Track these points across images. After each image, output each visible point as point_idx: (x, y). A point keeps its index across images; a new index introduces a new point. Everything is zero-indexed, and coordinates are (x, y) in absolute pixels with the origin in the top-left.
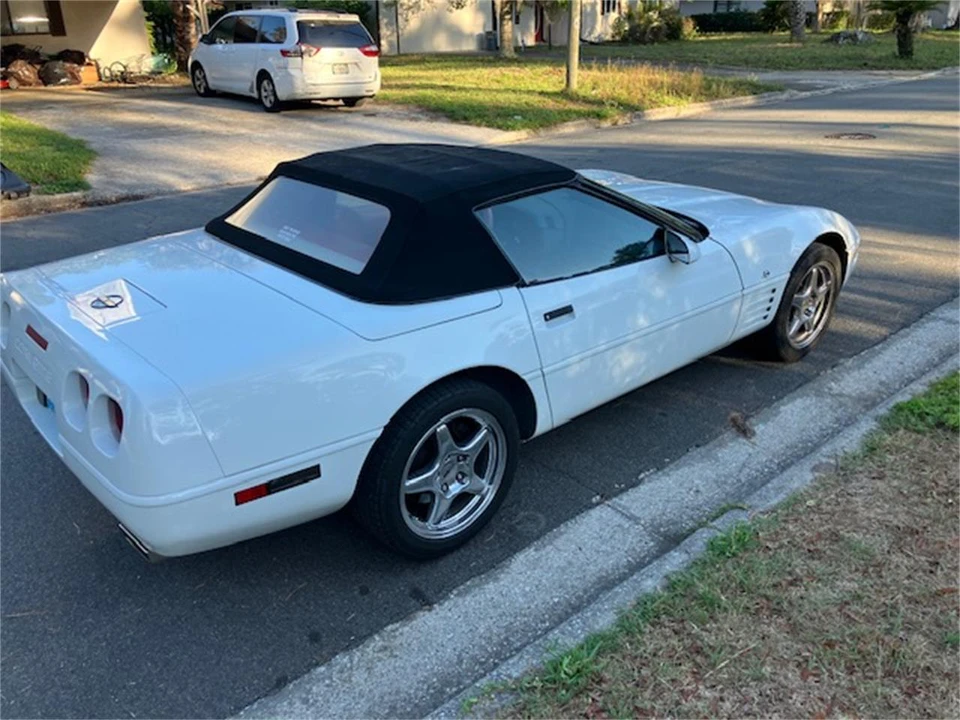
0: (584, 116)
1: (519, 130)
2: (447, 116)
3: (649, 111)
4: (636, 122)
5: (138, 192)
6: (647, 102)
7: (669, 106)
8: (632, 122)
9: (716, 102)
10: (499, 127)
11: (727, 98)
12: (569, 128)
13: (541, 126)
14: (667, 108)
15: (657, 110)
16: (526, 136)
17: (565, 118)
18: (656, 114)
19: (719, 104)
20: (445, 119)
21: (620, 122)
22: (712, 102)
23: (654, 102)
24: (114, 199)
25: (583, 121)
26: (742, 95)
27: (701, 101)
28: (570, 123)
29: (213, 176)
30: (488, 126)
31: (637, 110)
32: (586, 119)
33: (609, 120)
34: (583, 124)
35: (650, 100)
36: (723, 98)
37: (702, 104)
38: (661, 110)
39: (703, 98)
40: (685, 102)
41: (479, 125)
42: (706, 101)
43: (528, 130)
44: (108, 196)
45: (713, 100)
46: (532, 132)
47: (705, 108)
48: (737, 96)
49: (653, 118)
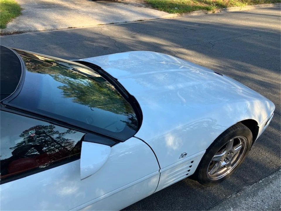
0: (202, 8)
1: (174, 13)
2: (152, 6)
3: (229, 8)
4: (223, 12)
5: (22, 30)
6: (229, 4)
7: (237, 6)
8: (221, 12)
9: (257, 5)
10: (168, 12)
11: (262, 4)
12: (195, 14)
13: (184, 12)
14: (237, 7)
15: (232, 7)
16: (177, 16)
17: (194, 9)
18: (232, 9)
19: (258, 6)
20: (151, 7)
21: (216, 12)
22: (255, 5)
23: (232, 5)
24: (12, 33)
25: (201, 11)
26: (268, 3)
27: (251, 5)
28: (195, 12)
29: (53, 26)
30: (164, 11)
31: (224, 7)
32: (202, 10)
33: (211, 11)
34: (200, 12)
35: (231, 3)
36: (260, 4)
37: (251, 6)
38: (234, 8)
39: (252, 3)
40: (244, 5)
41: (161, 10)
42: (253, 5)
43: (178, 13)
44: (10, 31)
45: (256, 4)
46: (180, 15)
47: (252, 8)
48: (266, 3)
49: (230, 11)
